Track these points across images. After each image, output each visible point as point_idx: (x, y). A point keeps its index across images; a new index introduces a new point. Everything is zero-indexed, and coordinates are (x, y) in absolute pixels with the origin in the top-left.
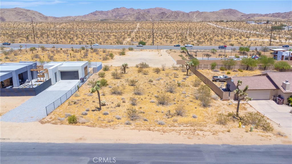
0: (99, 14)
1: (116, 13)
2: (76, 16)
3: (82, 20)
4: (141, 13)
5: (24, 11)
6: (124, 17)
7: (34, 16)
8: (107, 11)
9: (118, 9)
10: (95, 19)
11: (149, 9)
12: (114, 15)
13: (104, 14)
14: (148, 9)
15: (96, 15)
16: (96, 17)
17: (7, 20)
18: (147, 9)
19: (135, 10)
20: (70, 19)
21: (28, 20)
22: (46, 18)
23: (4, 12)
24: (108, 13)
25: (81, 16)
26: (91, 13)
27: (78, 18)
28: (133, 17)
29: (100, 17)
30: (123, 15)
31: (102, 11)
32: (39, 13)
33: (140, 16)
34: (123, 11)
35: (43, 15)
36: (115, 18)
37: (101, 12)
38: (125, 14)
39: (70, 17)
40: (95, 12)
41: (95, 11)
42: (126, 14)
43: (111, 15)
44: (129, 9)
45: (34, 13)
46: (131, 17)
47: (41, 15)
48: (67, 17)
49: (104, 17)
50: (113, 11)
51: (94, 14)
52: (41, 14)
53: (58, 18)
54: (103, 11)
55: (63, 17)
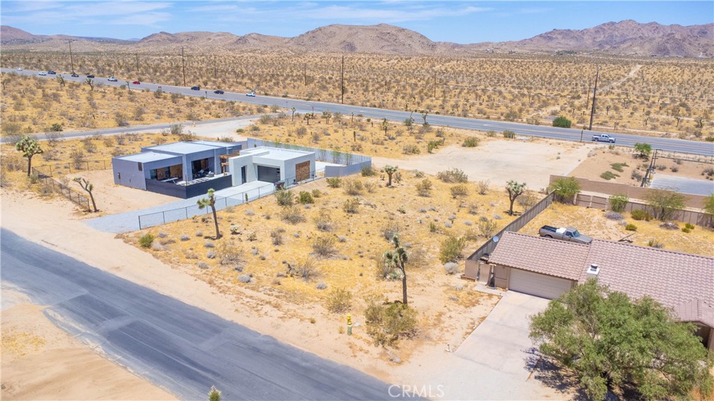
0: (559, 37)
1: (607, 35)
2: (500, 43)
3: (511, 52)
4: (676, 36)
5: (394, 32)
6: (623, 46)
7: (411, 43)
8: (581, 29)
9: (613, 23)
10: (547, 49)
11: (705, 26)
12: (600, 39)
13: (571, 38)
14: (703, 26)
15: (550, 39)
16: (550, 44)
17: (359, 49)
18: (700, 24)
19: (663, 27)
20: (486, 48)
21: (395, 50)
22: (433, 46)
23: (357, 32)
24: (583, 34)
25: (513, 43)
26: (541, 36)
27: (504, 47)
28: (647, 46)
29: (561, 46)
30: (623, 42)
31: (569, 30)
32: (422, 36)
33: (668, 45)
34: (627, 29)
35: (428, 41)
36: (598, 48)
37: (567, 34)
38: (631, 37)
39: (487, 44)
40: (550, 33)
41: (551, 30)
42: (631, 39)
43: (590, 41)
44: (646, 25)
45: (411, 35)
46: (642, 46)
47: (424, 40)
48: (480, 45)
49: (572, 44)
50: (599, 30)
51: (548, 37)
52: (425, 38)
53: (461, 46)
54: (572, 29)
55: (473, 44)
